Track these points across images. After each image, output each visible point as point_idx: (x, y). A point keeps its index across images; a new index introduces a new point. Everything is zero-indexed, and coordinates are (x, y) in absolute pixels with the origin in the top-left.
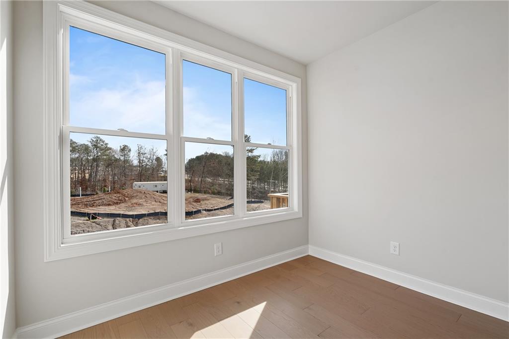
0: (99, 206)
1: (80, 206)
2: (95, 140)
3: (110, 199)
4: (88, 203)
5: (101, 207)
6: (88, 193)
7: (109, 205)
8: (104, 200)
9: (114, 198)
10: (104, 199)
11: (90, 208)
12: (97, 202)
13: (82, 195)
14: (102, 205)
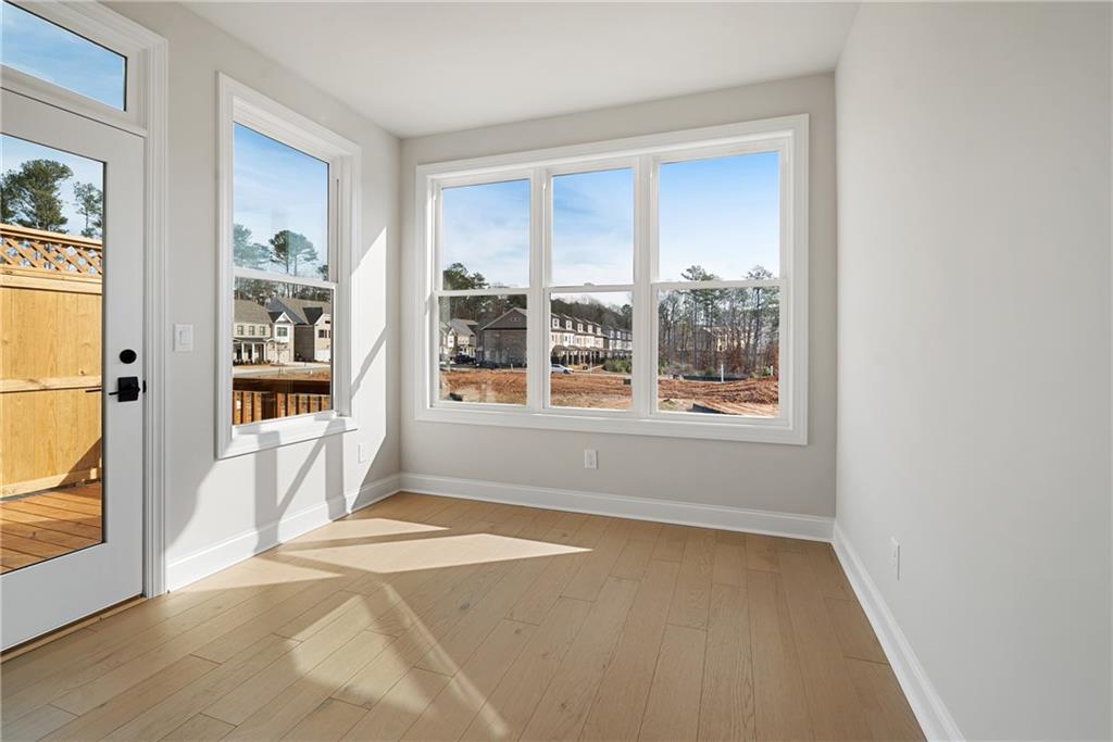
0: (745, 402)
1: (714, 398)
2: (754, 273)
3: (765, 390)
4: (727, 394)
5: (747, 404)
6: (737, 376)
7: (763, 402)
8: (754, 392)
9: (773, 389)
10: (755, 389)
11: (730, 404)
12: (741, 393)
13: (725, 380)
14: (750, 402)
